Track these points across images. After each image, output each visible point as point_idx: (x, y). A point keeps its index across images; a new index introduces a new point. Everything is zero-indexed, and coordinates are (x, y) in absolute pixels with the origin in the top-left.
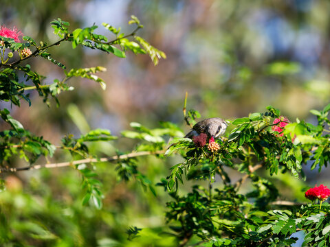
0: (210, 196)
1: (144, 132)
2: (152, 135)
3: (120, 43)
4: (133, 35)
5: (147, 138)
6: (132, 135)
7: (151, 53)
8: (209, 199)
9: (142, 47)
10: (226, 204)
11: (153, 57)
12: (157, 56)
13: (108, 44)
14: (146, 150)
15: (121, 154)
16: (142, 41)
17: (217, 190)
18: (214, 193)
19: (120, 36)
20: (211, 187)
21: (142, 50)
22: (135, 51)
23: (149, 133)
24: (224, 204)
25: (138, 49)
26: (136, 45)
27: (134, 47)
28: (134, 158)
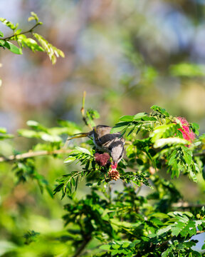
0: (110, 199)
1: (41, 130)
2: (50, 134)
3: (17, 39)
4: (31, 31)
5: (45, 137)
6: (29, 134)
7: (49, 51)
8: (108, 201)
9: (39, 44)
10: (125, 206)
11: (51, 55)
12: (55, 54)
13: (4, 40)
14: (44, 149)
15: (18, 154)
16: (40, 39)
17: (116, 192)
18: (114, 196)
19: (17, 32)
20: (110, 190)
21: (40, 47)
22: (33, 48)
23: (46, 132)
24: (123, 206)
25: (36, 47)
26: (33, 42)
27: (31, 44)
28: (32, 158)
